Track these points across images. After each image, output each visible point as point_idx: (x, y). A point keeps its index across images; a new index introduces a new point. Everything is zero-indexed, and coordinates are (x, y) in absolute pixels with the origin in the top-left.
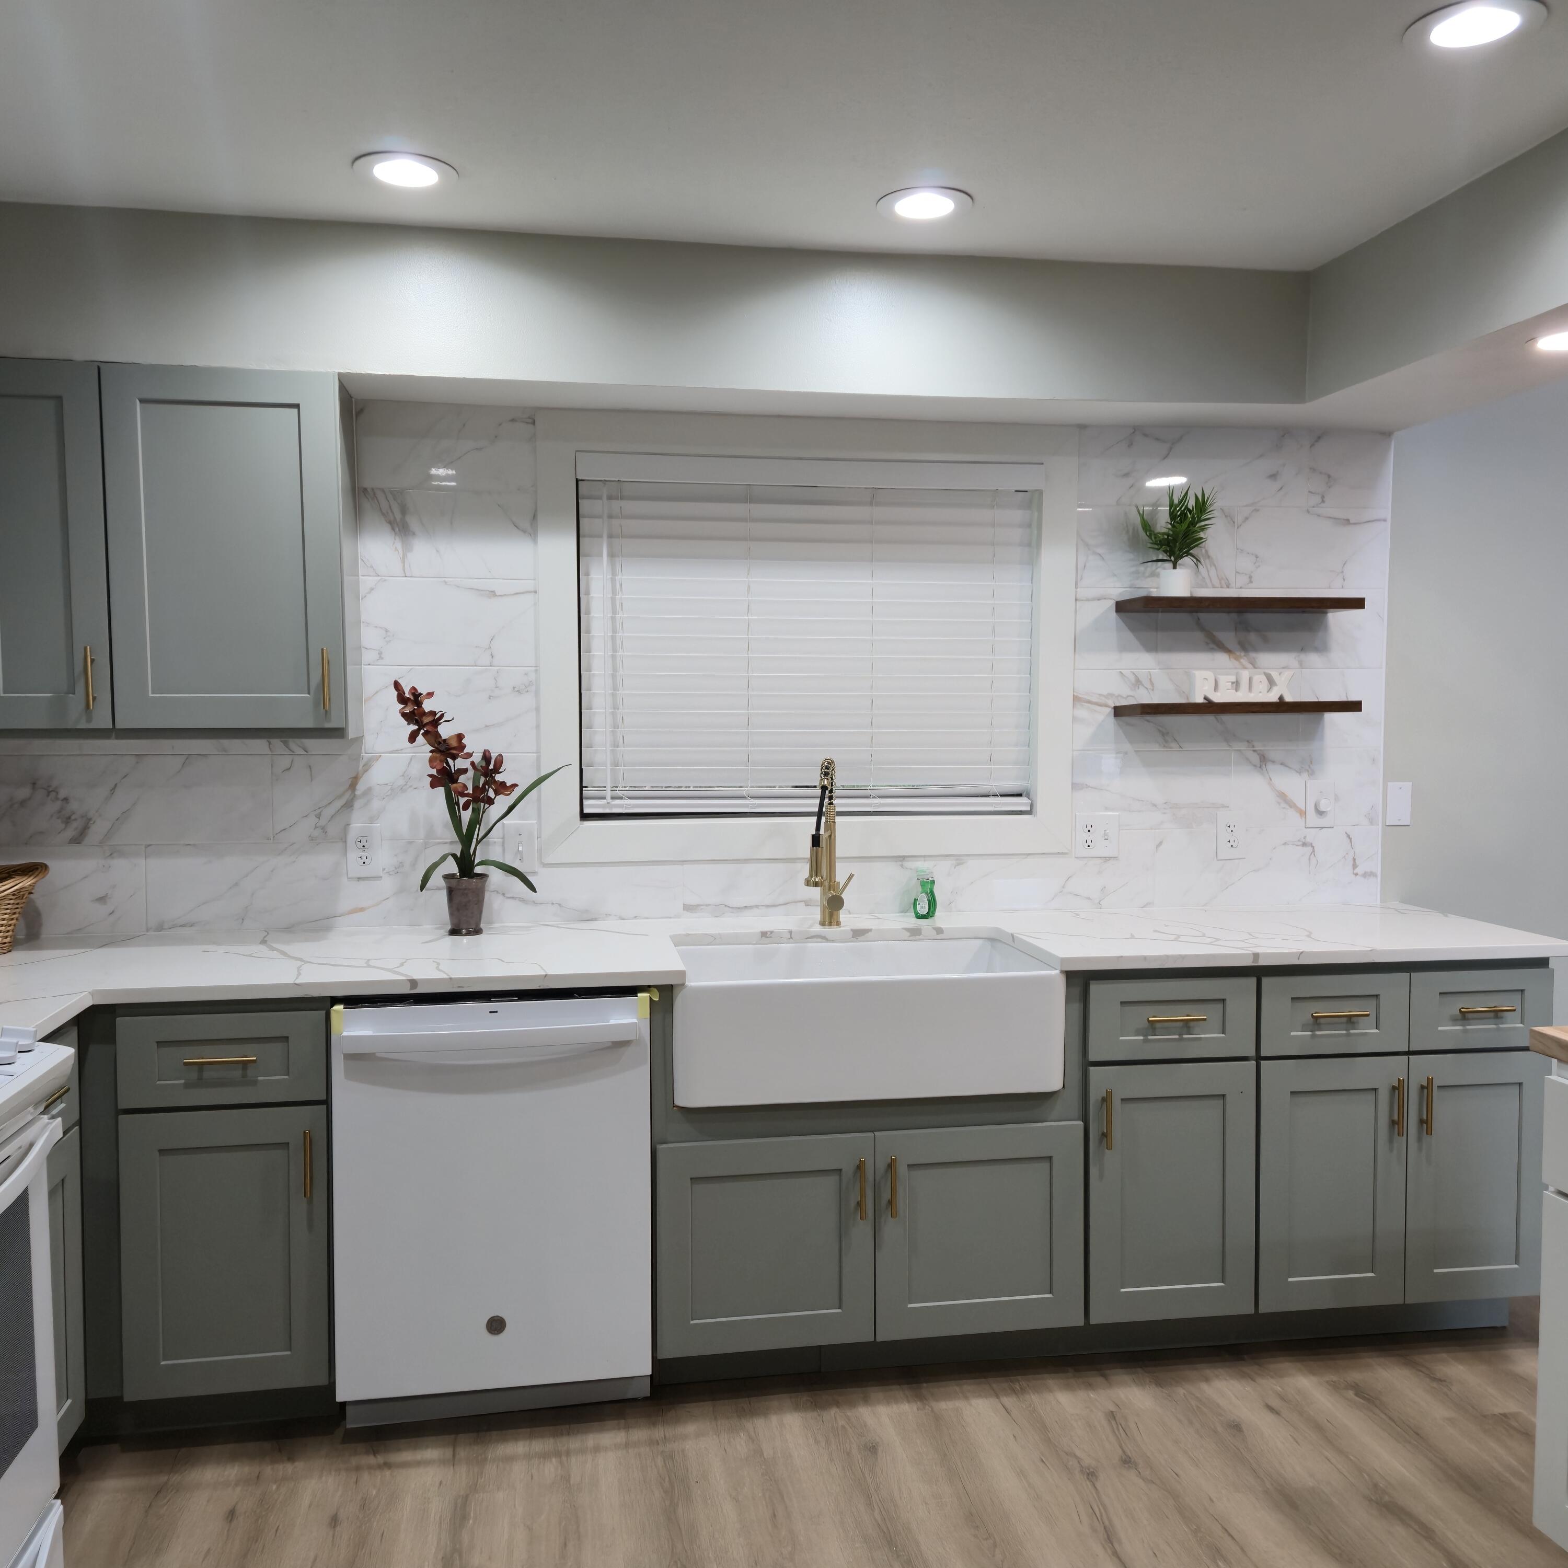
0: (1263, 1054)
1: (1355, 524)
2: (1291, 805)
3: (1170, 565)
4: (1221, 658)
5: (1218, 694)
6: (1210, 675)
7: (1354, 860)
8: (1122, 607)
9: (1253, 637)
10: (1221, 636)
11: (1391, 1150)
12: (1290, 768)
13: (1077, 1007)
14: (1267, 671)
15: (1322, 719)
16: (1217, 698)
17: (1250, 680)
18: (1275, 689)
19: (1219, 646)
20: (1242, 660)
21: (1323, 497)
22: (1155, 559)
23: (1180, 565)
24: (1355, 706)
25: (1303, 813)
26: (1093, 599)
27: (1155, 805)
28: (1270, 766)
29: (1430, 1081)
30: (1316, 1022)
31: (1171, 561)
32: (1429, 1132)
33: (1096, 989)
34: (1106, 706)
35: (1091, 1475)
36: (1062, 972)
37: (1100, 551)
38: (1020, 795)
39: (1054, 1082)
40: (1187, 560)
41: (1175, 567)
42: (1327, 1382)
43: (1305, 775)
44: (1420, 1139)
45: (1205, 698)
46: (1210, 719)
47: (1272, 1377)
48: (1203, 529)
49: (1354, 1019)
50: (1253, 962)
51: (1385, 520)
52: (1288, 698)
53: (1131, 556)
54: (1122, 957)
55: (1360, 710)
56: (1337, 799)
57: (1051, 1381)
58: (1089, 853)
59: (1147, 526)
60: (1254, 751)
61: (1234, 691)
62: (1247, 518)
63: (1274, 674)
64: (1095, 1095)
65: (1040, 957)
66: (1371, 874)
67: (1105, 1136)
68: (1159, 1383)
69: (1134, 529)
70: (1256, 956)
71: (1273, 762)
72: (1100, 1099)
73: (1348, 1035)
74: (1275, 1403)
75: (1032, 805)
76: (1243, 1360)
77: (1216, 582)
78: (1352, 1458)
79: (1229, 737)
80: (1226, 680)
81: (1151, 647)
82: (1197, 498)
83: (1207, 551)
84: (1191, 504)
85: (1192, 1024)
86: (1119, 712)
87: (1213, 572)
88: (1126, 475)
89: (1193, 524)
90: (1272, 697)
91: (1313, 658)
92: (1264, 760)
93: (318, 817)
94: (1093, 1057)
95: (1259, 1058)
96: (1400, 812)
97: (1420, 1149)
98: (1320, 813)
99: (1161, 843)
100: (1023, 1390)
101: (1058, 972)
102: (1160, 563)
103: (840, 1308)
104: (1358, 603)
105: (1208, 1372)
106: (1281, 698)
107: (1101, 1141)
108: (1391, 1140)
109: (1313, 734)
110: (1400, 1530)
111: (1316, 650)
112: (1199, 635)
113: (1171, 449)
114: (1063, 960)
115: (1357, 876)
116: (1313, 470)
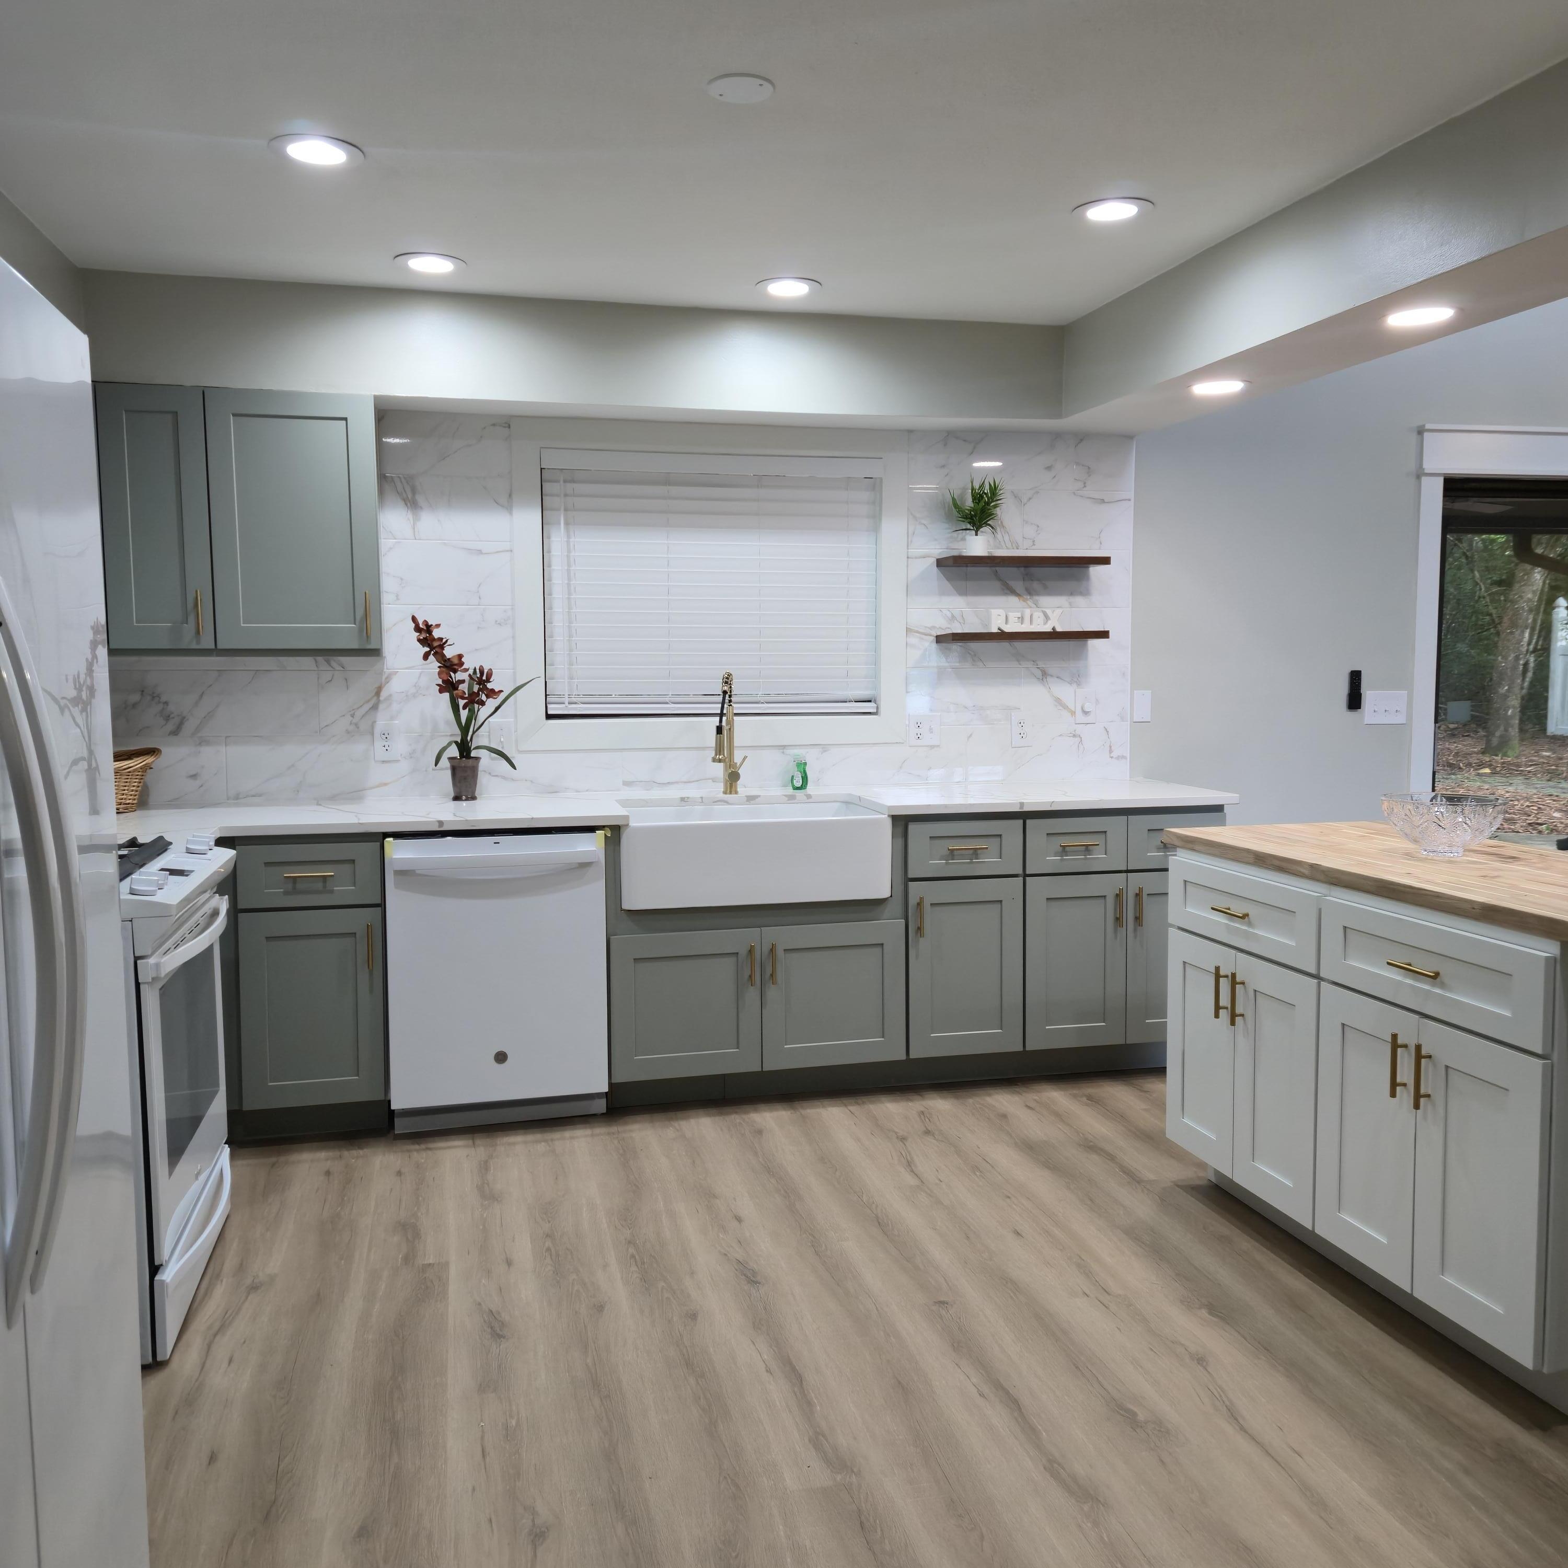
0: (1028, 872)
1: (1107, 502)
2: (1065, 707)
3: (974, 532)
4: (1013, 600)
5: (1008, 626)
6: (1002, 612)
7: (1110, 747)
8: (940, 563)
9: (1036, 585)
10: (1012, 583)
11: (1116, 937)
12: (1064, 680)
13: (900, 841)
14: (1044, 610)
15: (1085, 645)
16: (1008, 629)
17: (1031, 616)
18: (1049, 622)
19: (1013, 592)
20: (1028, 602)
21: (1085, 483)
22: (964, 528)
23: (982, 532)
24: (1104, 635)
25: (1073, 713)
26: (920, 557)
27: (966, 708)
28: (1049, 679)
29: (1141, 890)
30: (1064, 850)
31: (974, 530)
32: (1141, 925)
33: (912, 827)
34: (931, 635)
35: (903, 1139)
36: (889, 816)
37: (924, 522)
38: (870, 701)
39: (885, 892)
40: (985, 529)
41: (976, 535)
42: (1070, 1094)
43: (1075, 685)
44: (1135, 930)
45: (999, 629)
46: (1005, 645)
47: (1034, 1092)
48: (995, 506)
49: (1090, 848)
50: (1020, 809)
51: (1130, 500)
52: (1059, 629)
53: (947, 526)
54: (930, 805)
55: (1108, 637)
56: (1097, 701)
57: (883, 1098)
58: (919, 742)
59: (955, 505)
60: (1038, 668)
61: (1020, 624)
62: (1030, 499)
63: (1049, 612)
64: (913, 901)
65: (874, 807)
66: (1124, 757)
67: (919, 929)
68: (957, 1098)
69: (949, 506)
70: (1022, 804)
71: (1052, 676)
72: (916, 903)
73: (1086, 859)
74: (1032, 1104)
75: (877, 708)
76: (1018, 1085)
77: (1009, 545)
78: (1075, 1127)
79: (1019, 657)
80: (1013, 616)
81: (963, 592)
82: (990, 485)
83: (1002, 522)
84: (987, 490)
85: (979, 852)
86: (939, 639)
87: (1006, 538)
88: (943, 466)
89: (988, 504)
90: (1047, 628)
91: (1079, 600)
92: (1045, 675)
93: (353, 716)
94: (910, 875)
95: (1025, 875)
96: (1143, 712)
97: (1135, 937)
98: (1086, 713)
99: (971, 735)
100: (864, 1103)
101: (886, 816)
102: (968, 531)
103: (738, 1048)
104: (1105, 561)
105: (992, 1092)
106: (1054, 629)
107: (917, 933)
108: (1115, 931)
109: (1081, 655)
110: (1095, 1157)
111: (1081, 594)
112: (997, 584)
113: (974, 448)
114: (890, 808)
115: (1113, 759)
116: (1077, 464)
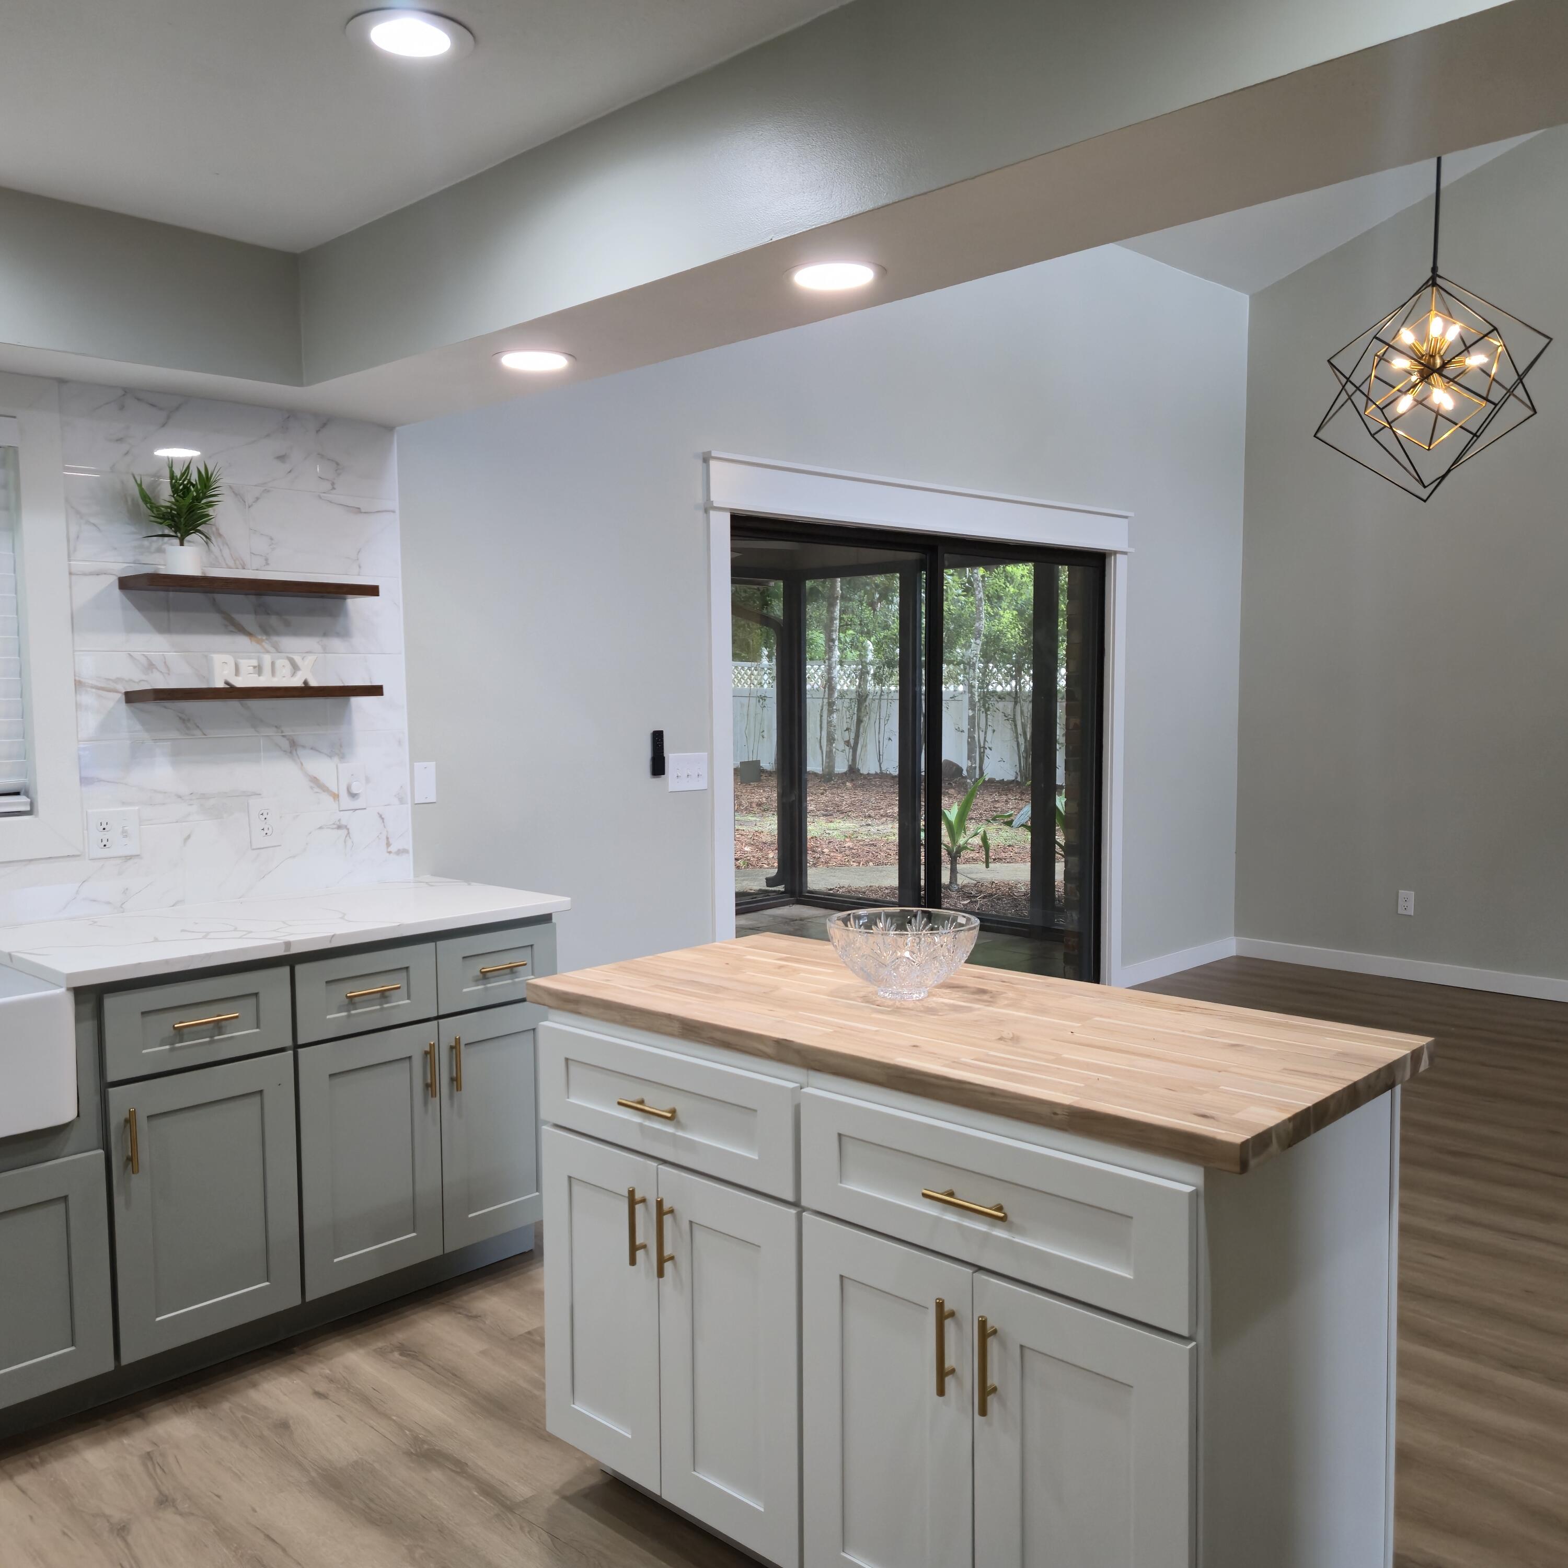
0: (301, 1041)
1: (366, 513)
2: (324, 788)
3: (177, 541)
4: (242, 641)
5: (240, 678)
6: (230, 659)
7: (387, 838)
8: (125, 584)
9: (273, 620)
10: (238, 617)
11: (426, 1111)
12: (320, 752)
13: (90, 1026)
14: (291, 655)
15: (347, 704)
16: (240, 682)
17: (273, 664)
18: (299, 674)
19: (241, 630)
20: (264, 644)
21: (333, 484)
22: (160, 533)
23: (189, 541)
24: (376, 691)
25: (336, 797)
26: (91, 574)
27: (180, 797)
28: (301, 752)
29: (458, 1041)
30: (352, 1002)
31: (177, 537)
32: (459, 1088)
33: (111, 1003)
34: (116, 691)
35: (121, 1530)
36: (68, 989)
37: (92, 520)
38: (17, 794)
39: (66, 1112)
40: (194, 537)
41: (182, 544)
42: (375, 1350)
43: (336, 759)
44: (451, 1096)
45: (227, 683)
46: (234, 704)
47: (321, 1362)
48: (210, 505)
49: (387, 993)
50: (285, 951)
51: (393, 512)
52: (313, 683)
53: (132, 529)
54: (140, 963)
55: (382, 694)
56: (368, 780)
57: (78, 1441)
58: (105, 852)
59: (145, 498)
60: (283, 736)
61: (257, 675)
62: (257, 499)
63: (297, 659)
64: (116, 1119)
65: (42, 975)
66: (405, 851)
67: (131, 1161)
68: (202, 1405)
69: (133, 500)
70: (288, 944)
71: (304, 747)
72: (122, 1120)
73: (382, 1009)
74: (322, 1387)
75: (32, 804)
76: (293, 1353)
77: (231, 563)
78: (394, 1418)
79: (256, 722)
80: (247, 664)
81: (164, 628)
82: (199, 472)
83: (217, 529)
84: (194, 478)
85: (224, 1023)
86: (131, 697)
87: (226, 552)
88: (120, 440)
89: (197, 499)
90: (297, 682)
91: (336, 643)
92: (293, 745)
94: (111, 1077)
95: (296, 1047)
96: (427, 791)
97: (452, 1105)
98: (353, 796)
99: (189, 837)
100: (43, 1462)
101: (63, 990)
102: (166, 539)
104: (372, 591)
105: (256, 1377)
106: (306, 682)
107: (126, 1167)
108: (426, 1103)
109: (341, 718)
110: (437, 1474)
111: (338, 635)
112: (216, 618)
113: (169, 417)
114: (70, 976)
115: (392, 854)
116: (321, 456)
